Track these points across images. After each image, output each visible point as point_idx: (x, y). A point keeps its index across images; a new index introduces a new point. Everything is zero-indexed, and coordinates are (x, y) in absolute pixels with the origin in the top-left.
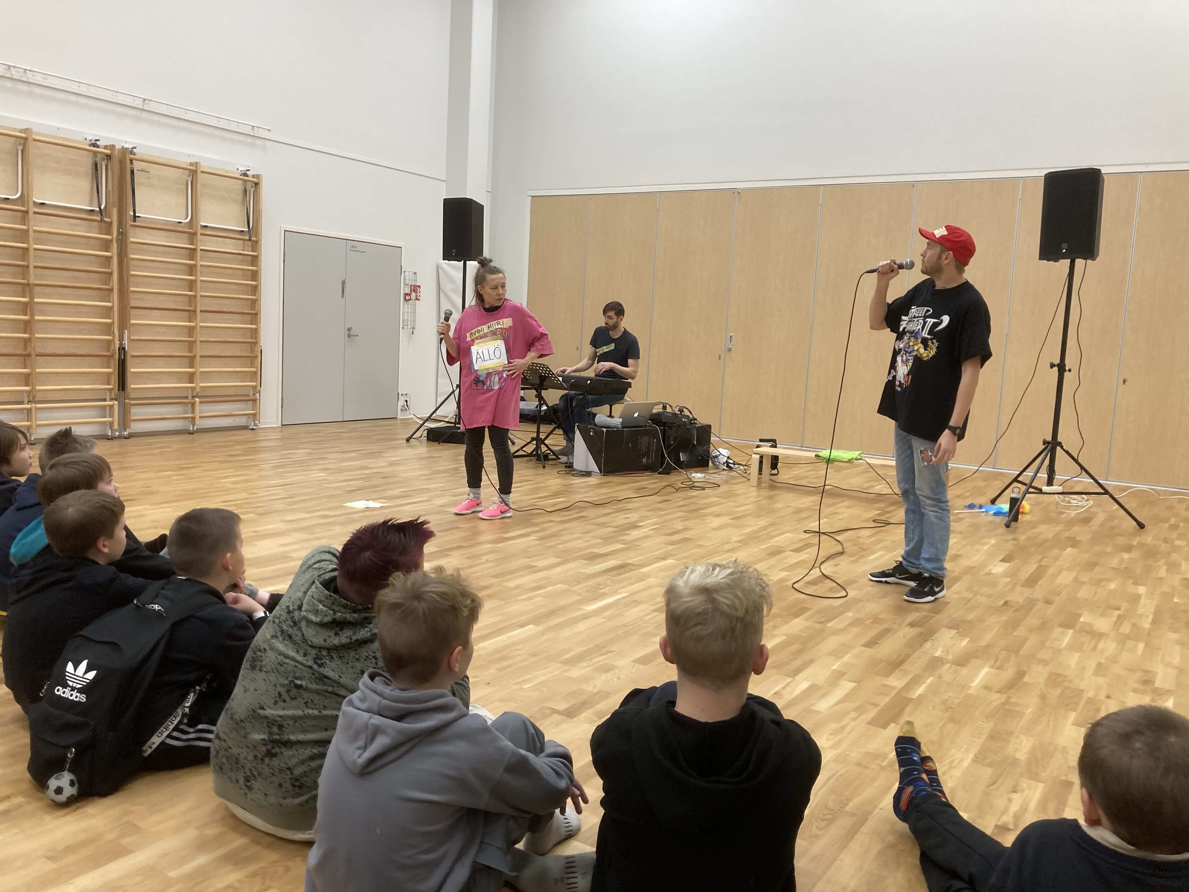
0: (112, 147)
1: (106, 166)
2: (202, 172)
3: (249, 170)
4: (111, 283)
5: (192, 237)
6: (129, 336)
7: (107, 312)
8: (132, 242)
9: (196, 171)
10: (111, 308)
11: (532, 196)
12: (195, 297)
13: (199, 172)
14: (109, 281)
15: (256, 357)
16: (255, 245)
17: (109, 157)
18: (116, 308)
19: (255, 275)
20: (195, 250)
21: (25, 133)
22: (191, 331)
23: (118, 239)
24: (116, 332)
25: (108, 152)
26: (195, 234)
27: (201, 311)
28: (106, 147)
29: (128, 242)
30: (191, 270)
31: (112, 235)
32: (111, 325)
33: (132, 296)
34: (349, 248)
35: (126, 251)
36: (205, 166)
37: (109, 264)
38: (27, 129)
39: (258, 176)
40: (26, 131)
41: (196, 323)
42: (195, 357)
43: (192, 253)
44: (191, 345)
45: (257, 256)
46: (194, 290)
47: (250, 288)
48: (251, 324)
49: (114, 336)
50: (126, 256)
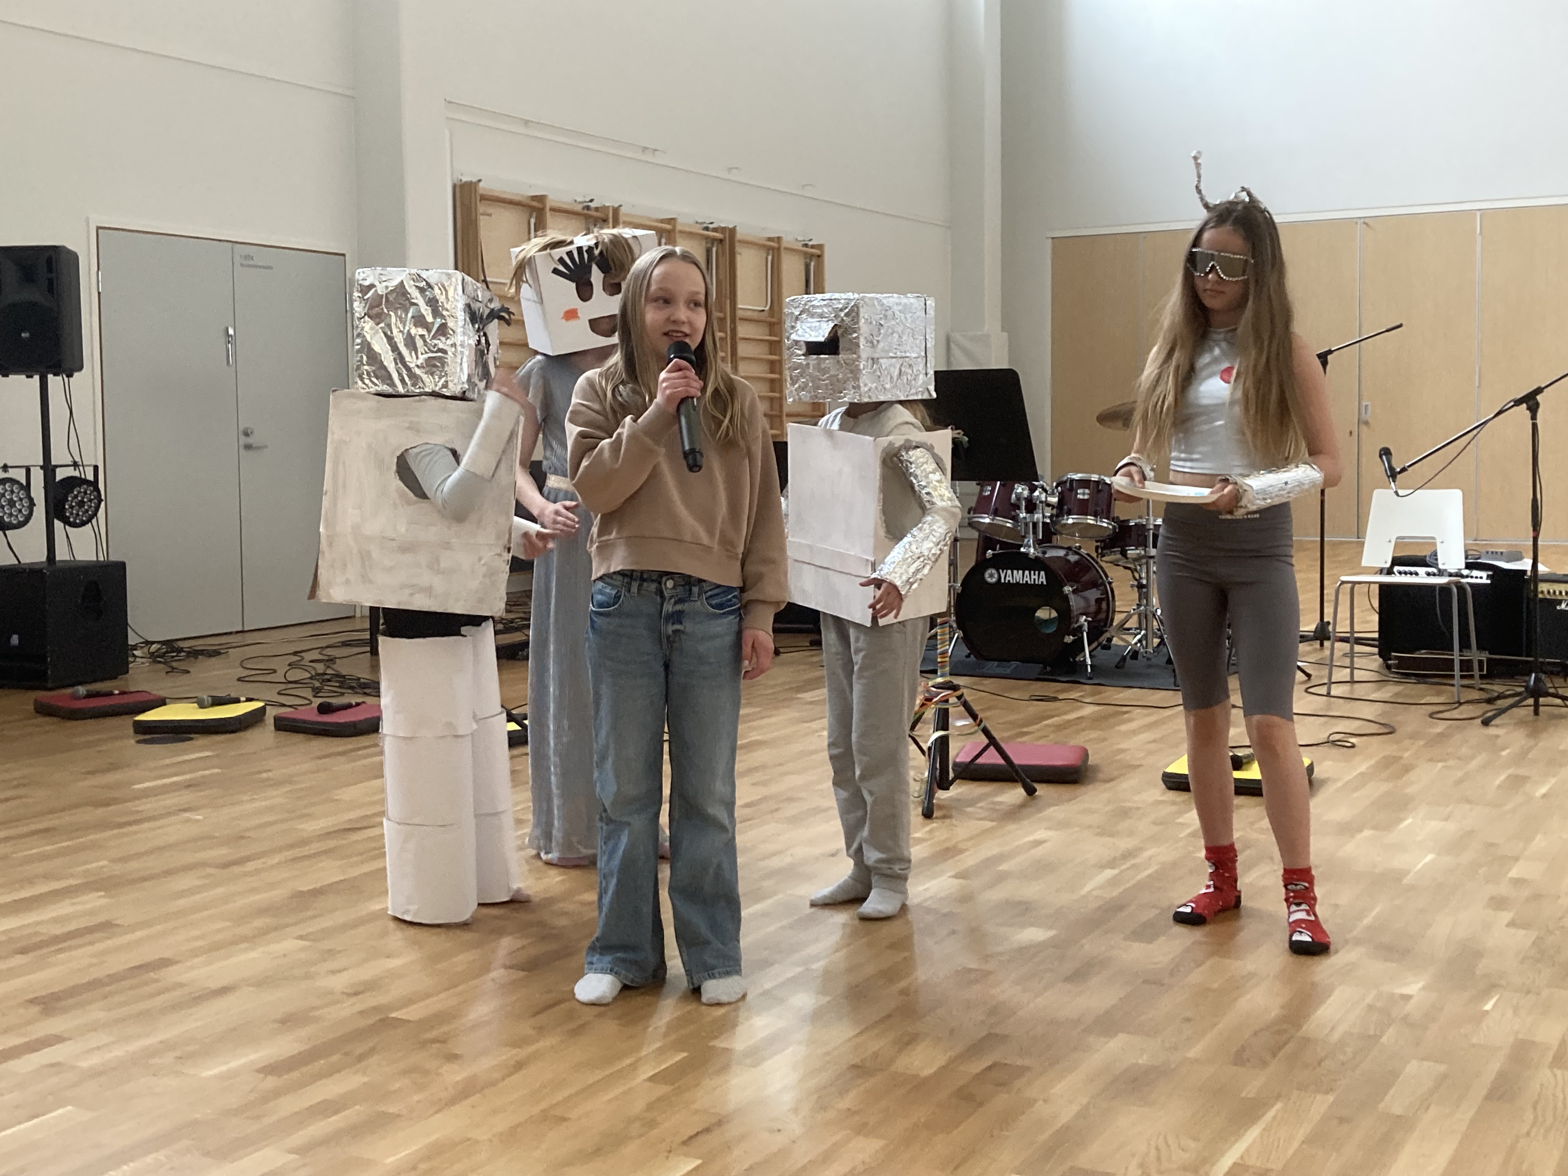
0: (722, 230)
1: (717, 252)
2: (786, 249)
3: (810, 240)
9: (779, 249)
11: (1053, 238)
13: (782, 249)
17: (721, 241)
20: (779, 342)
21: (669, 224)
23: (730, 337)
25: (718, 235)
28: (715, 230)
29: (736, 338)
31: (726, 333)
35: (736, 349)
36: (788, 240)
38: (672, 219)
39: (820, 247)
40: (671, 221)
43: (773, 347)
50: (736, 355)
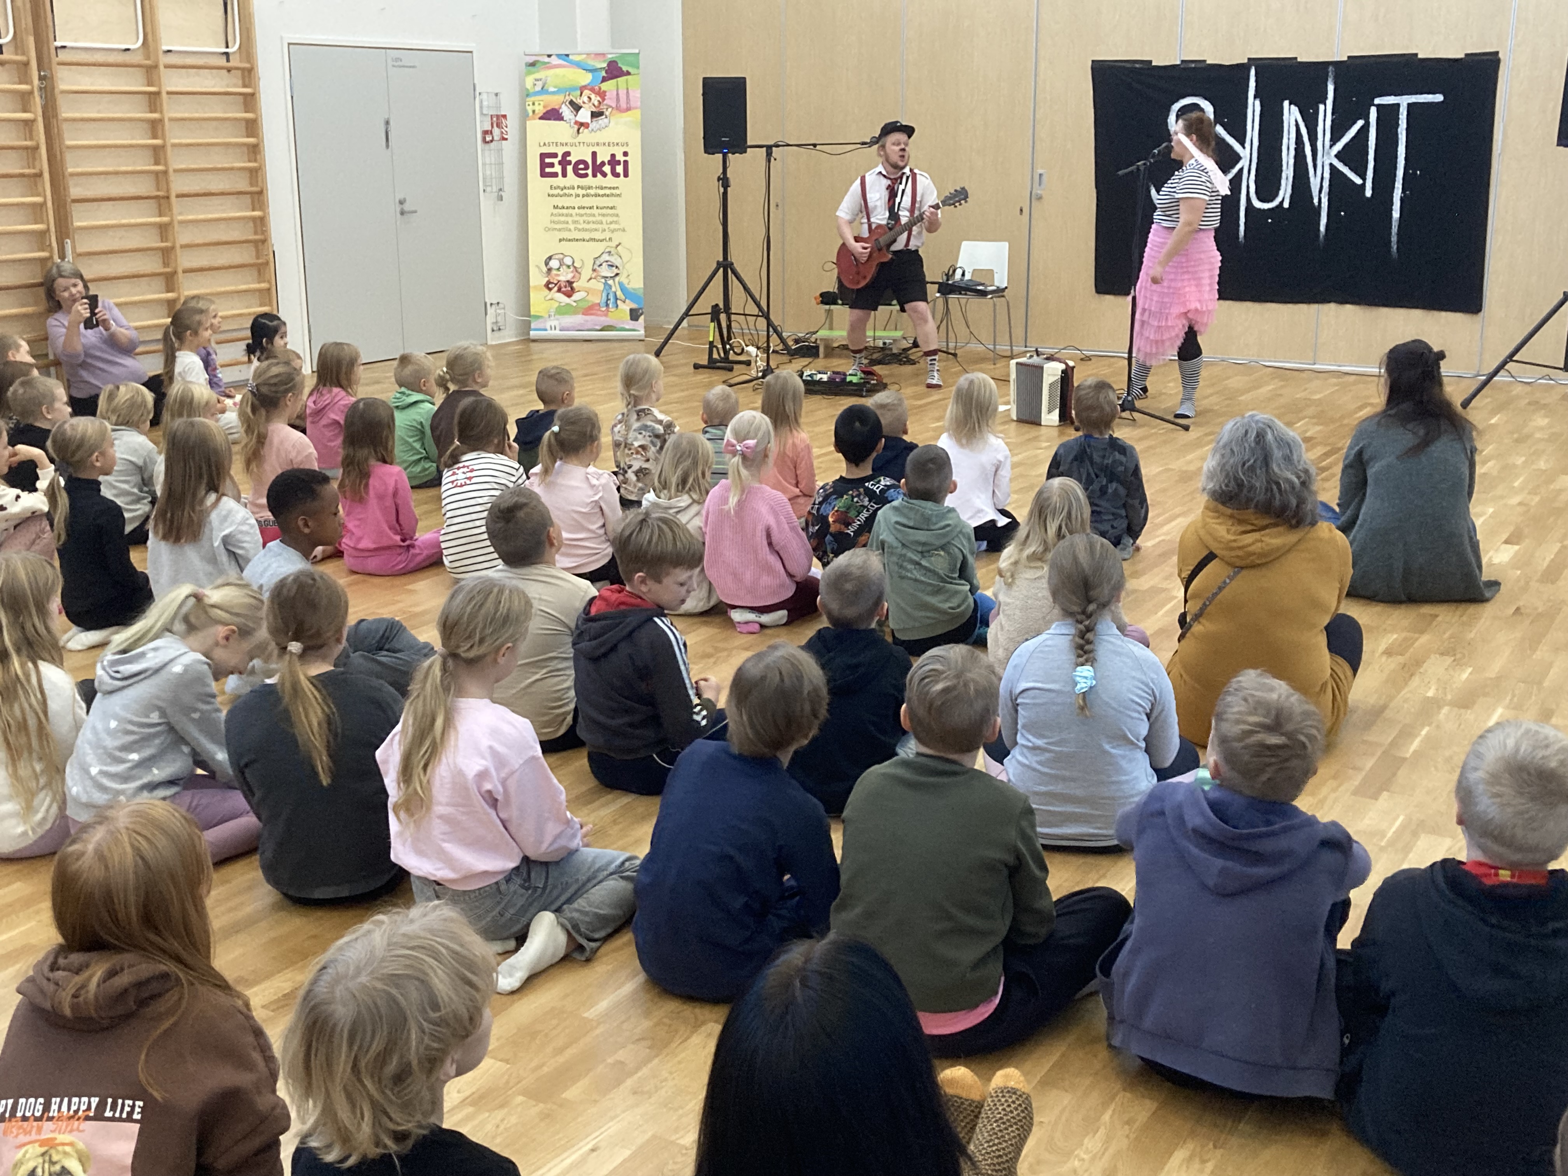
4: (37, 163)
5: (150, 71)
6: (74, 248)
7: (37, 211)
8: (63, 92)
10: (43, 205)
12: (165, 172)
14: (34, 159)
15: (267, 263)
16: (248, 74)
18: (49, 204)
19: (252, 127)
20: (158, 94)
22: (164, 230)
23: (41, 89)
24: (54, 244)
26: (156, 67)
27: (178, 196)
29: (57, 91)
30: (155, 127)
31: (31, 83)
32: (43, 234)
33: (71, 182)
34: (390, 63)
35: (54, 108)
37: (31, 132)
41: (172, 216)
42: (175, 272)
43: (153, 100)
44: (167, 254)
45: (253, 95)
46: (162, 161)
47: (245, 149)
48: (253, 210)
49: (51, 251)
50: (56, 116)
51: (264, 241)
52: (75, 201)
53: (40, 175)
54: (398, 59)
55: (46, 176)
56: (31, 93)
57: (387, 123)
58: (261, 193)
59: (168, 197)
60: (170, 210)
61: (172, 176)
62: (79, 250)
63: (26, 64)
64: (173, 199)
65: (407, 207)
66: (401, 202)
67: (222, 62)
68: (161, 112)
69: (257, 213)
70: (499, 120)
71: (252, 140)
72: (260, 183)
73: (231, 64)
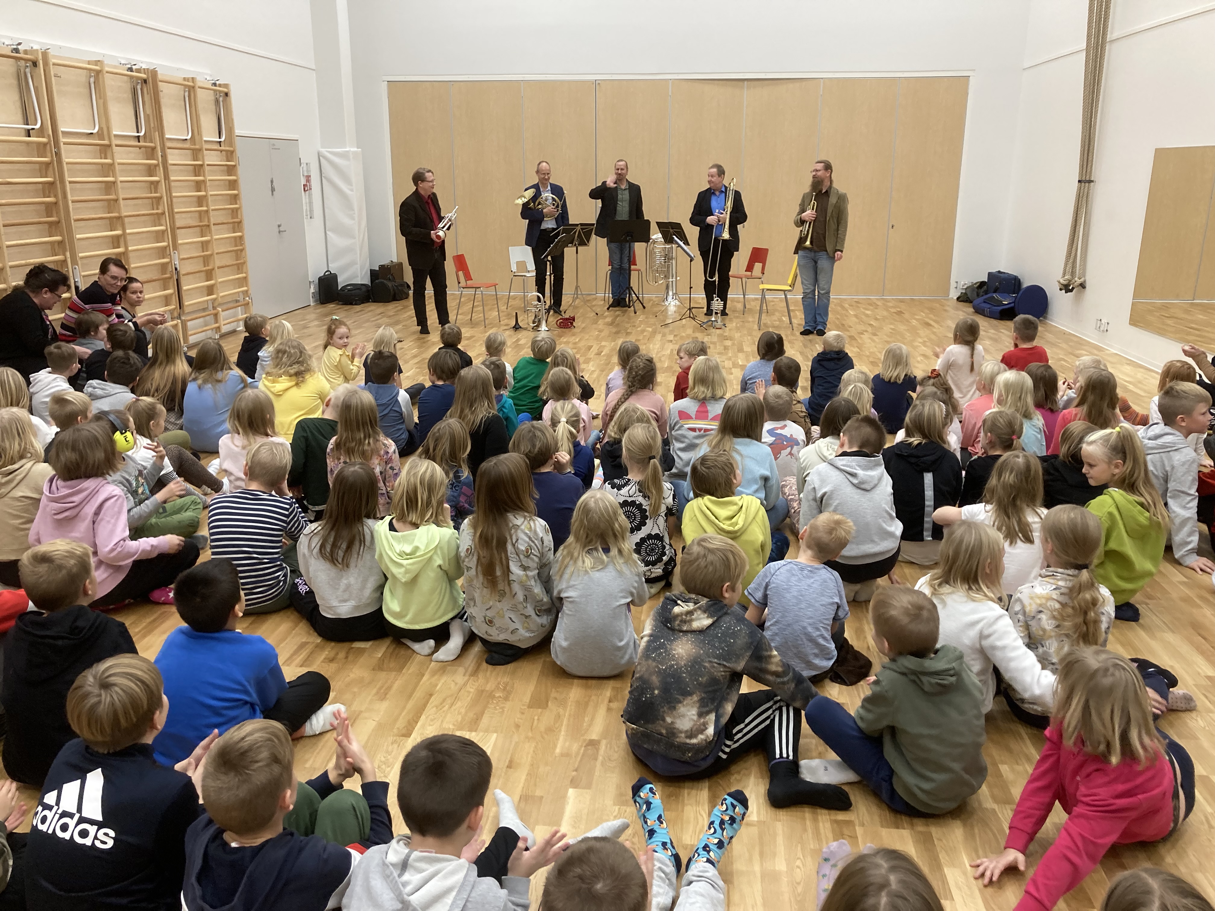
0: (146, 71)
1: (141, 89)
2: (200, 87)
3: (218, 80)
4: (161, 207)
5: (197, 152)
6: (178, 255)
7: (159, 236)
8: (170, 164)
9: (193, 87)
10: (165, 231)
11: (388, 83)
12: (207, 211)
13: (196, 87)
14: (160, 204)
15: (243, 263)
16: (231, 154)
17: (145, 81)
18: (169, 230)
19: (234, 185)
20: (202, 165)
21: (96, 65)
22: (205, 245)
23: (162, 163)
24: (172, 254)
25: (141, 76)
26: (199, 150)
27: (214, 225)
28: (138, 71)
29: (168, 164)
30: (199, 185)
31: (158, 160)
32: (165, 248)
33: (176, 217)
34: (270, 146)
35: (169, 174)
36: (201, 81)
37: (158, 188)
39: (226, 86)
41: (210, 237)
42: (213, 269)
43: (199, 169)
44: (207, 259)
45: (234, 166)
46: (204, 204)
47: (233, 198)
48: (237, 233)
49: (171, 258)
50: (169, 178)
51: (242, 250)
52: (178, 228)
53: (163, 213)
54: (274, 145)
55: (167, 214)
56: (158, 165)
57: (272, 182)
58: (240, 222)
59: (209, 226)
60: (210, 232)
61: (212, 213)
62: (181, 257)
63: (153, 149)
64: (212, 227)
65: (281, 229)
66: (279, 226)
67: (217, 147)
68: (204, 176)
69: (239, 234)
70: (308, 178)
71: (235, 192)
72: (239, 216)
73: (222, 148)
